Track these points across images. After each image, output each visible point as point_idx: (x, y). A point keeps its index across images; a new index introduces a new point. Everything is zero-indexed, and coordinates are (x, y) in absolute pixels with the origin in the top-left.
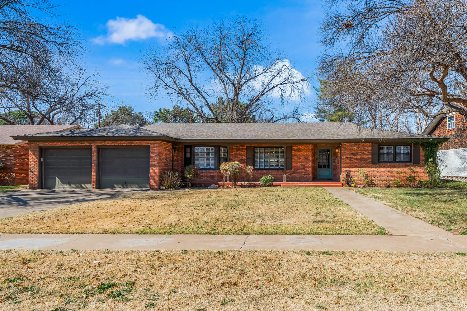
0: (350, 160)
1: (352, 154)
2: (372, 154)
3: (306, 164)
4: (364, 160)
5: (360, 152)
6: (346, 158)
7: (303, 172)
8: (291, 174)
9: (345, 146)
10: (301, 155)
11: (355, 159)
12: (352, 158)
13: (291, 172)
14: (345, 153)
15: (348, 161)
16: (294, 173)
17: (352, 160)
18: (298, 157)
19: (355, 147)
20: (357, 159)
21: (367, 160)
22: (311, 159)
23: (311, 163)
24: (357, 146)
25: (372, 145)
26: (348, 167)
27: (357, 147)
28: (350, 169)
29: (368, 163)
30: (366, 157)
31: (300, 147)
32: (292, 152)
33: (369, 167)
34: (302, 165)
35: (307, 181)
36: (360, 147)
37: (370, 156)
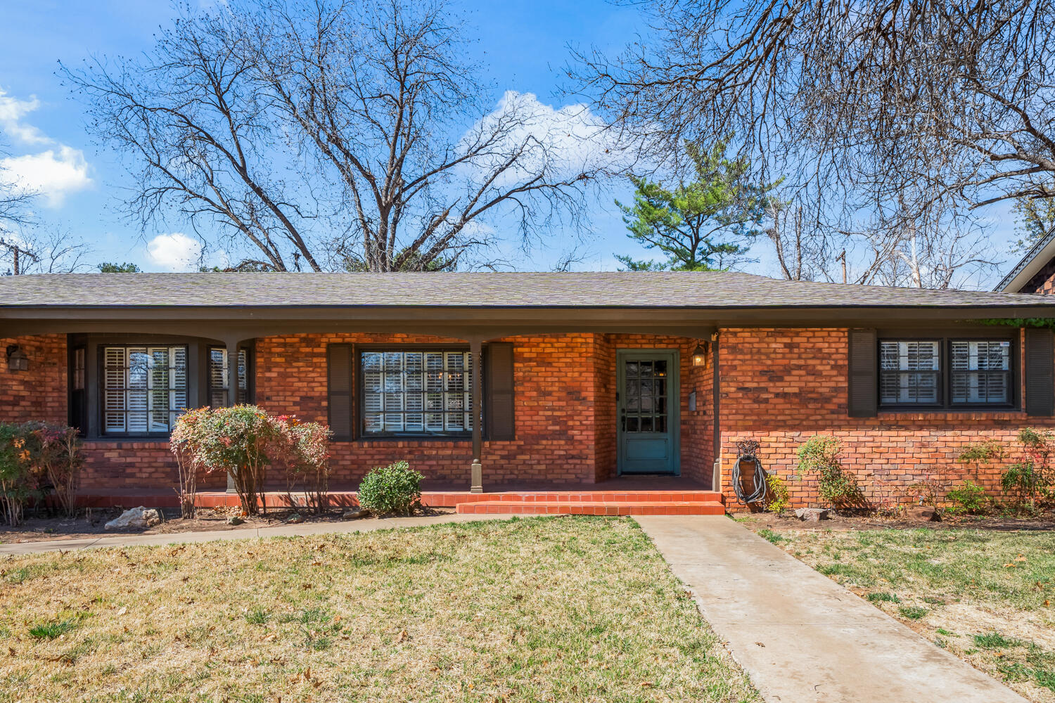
0: (757, 401)
1: (763, 373)
2: (851, 374)
3: (571, 417)
4: (815, 400)
5: (799, 367)
6: (740, 389)
7: (559, 447)
8: (510, 457)
9: (732, 340)
10: (549, 379)
11: (777, 395)
12: (766, 390)
13: (512, 446)
14: (734, 368)
15: (748, 404)
16: (521, 450)
17: (766, 401)
18: (538, 389)
19: (777, 345)
20: (785, 395)
21: (828, 400)
22: (590, 394)
23: (591, 412)
24: (787, 340)
25: (850, 337)
26: (746, 429)
27: (786, 345)
28: (757, 436)
29: (833, 412)
30: (824, 387)
31: (550, 346)
32: (512, 369)
33: (839, 428)
34: (556, 421)
35: (577, 485)
36: (798, 346)
37: (842, 382)
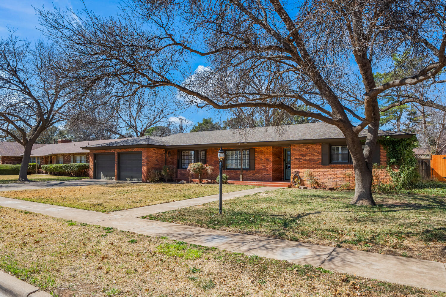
0: (299, 161)
1: (301, 155)
2: (322, 155)
3: (267, 165)
4: (313, 161)
5: (309, 153)
6: (295, 159)
7: (264, 172)
8: (254, 174)
9: (293, 147)
10: (262, 156)
11: (304, 160)
12: (301, 159)
13: (254, 172)
14: (294, 154)
15: (297, 162)
16: (256, 173)
17: (301, 161)
18: (260, 159)
19: (304, 148)
20: (306, 160)
21: (317, 161)
22: (271, 160)
23: (271, 164)
24: (306, 147)
25: (322, 146)
26: (296, 168)
27: (306, 148)
28: (299, 170)
29: (318, 164)
30: (316, 158)
31: (262, 149)
32: (255, 154)
33: (319, 168)
34: (264, 166)
35: (268, 181)
36: (309, 148)
37: (320, 157)
